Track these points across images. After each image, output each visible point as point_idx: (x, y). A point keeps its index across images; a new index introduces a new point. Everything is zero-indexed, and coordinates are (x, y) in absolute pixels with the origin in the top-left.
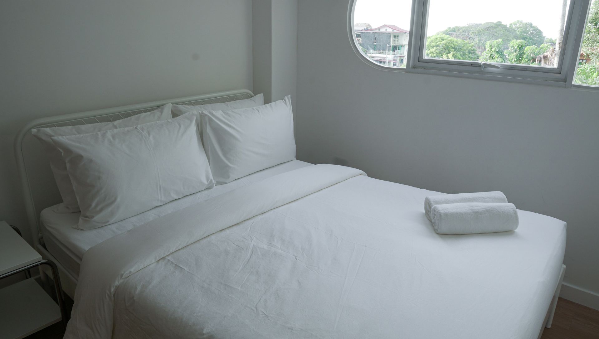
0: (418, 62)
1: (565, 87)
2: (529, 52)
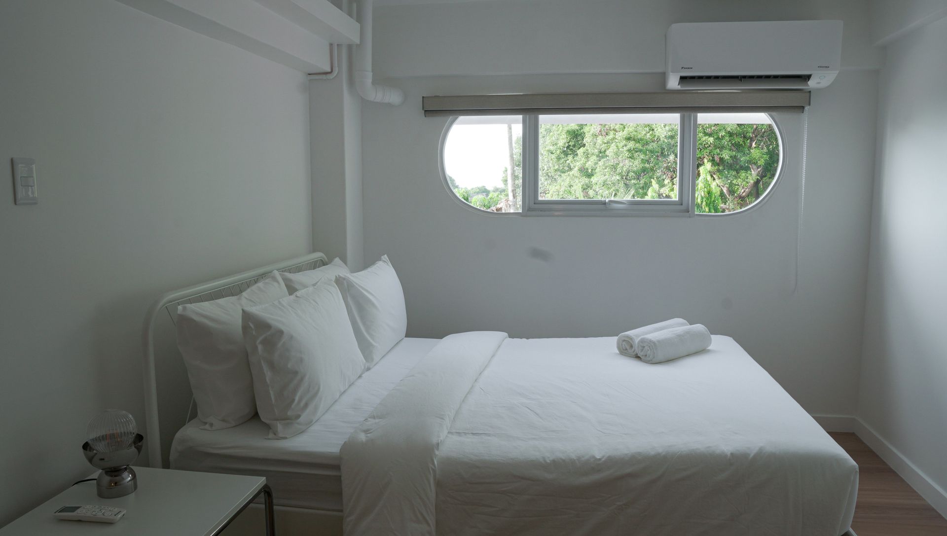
0: (534, 204)
1: (690, 217)
2: (478, 204)
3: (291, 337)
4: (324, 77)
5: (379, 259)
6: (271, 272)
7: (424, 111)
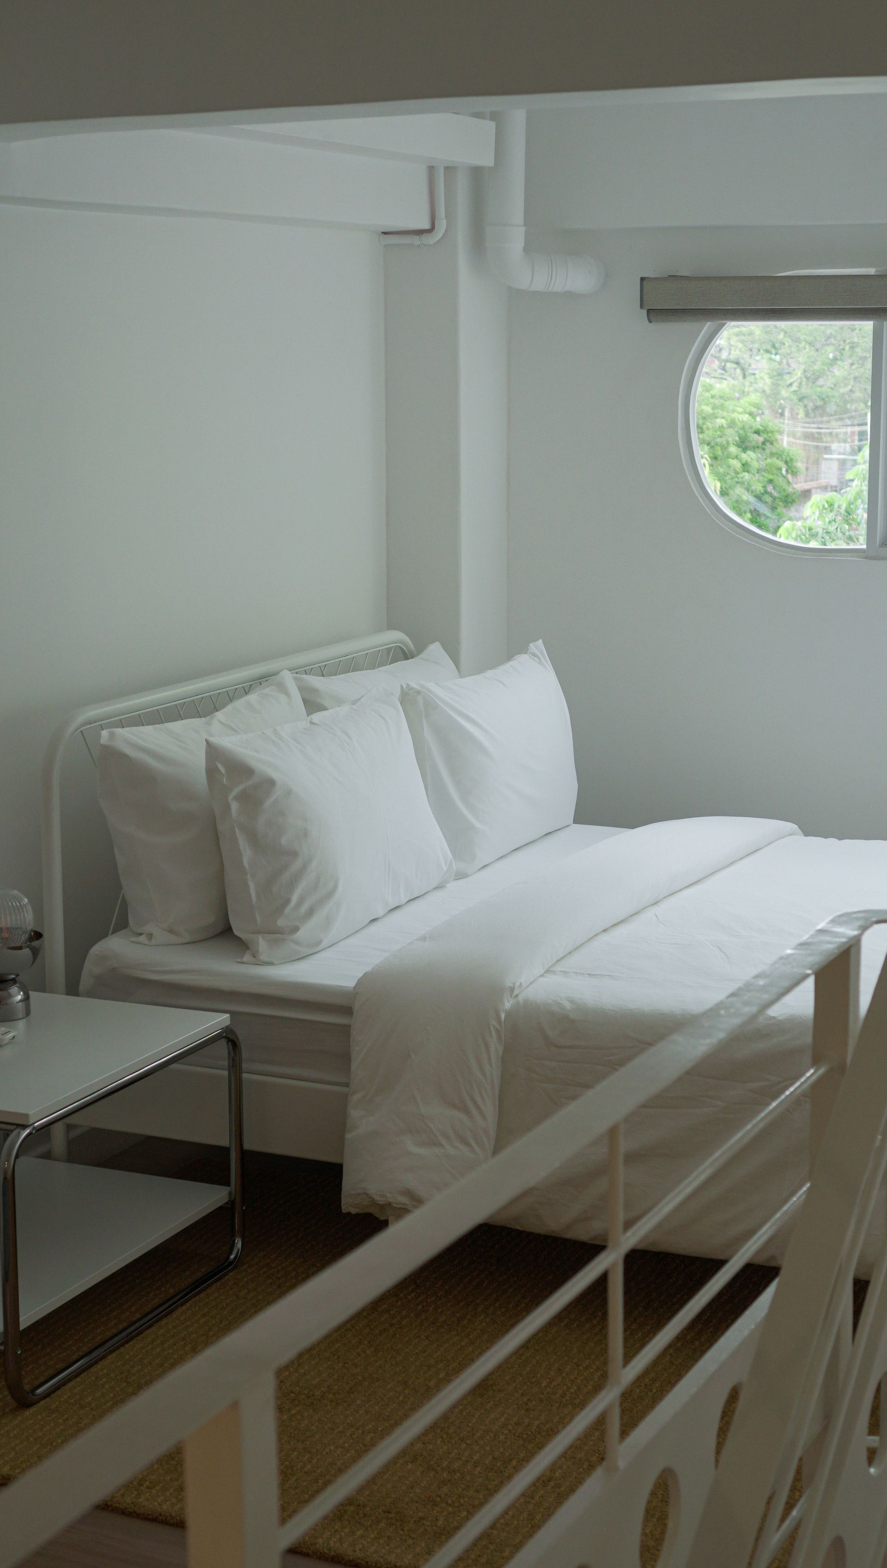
3: (289, 792)
4: (416, 240)
5: (523, 649)
6: (276, 674)
7: (645, 312)
